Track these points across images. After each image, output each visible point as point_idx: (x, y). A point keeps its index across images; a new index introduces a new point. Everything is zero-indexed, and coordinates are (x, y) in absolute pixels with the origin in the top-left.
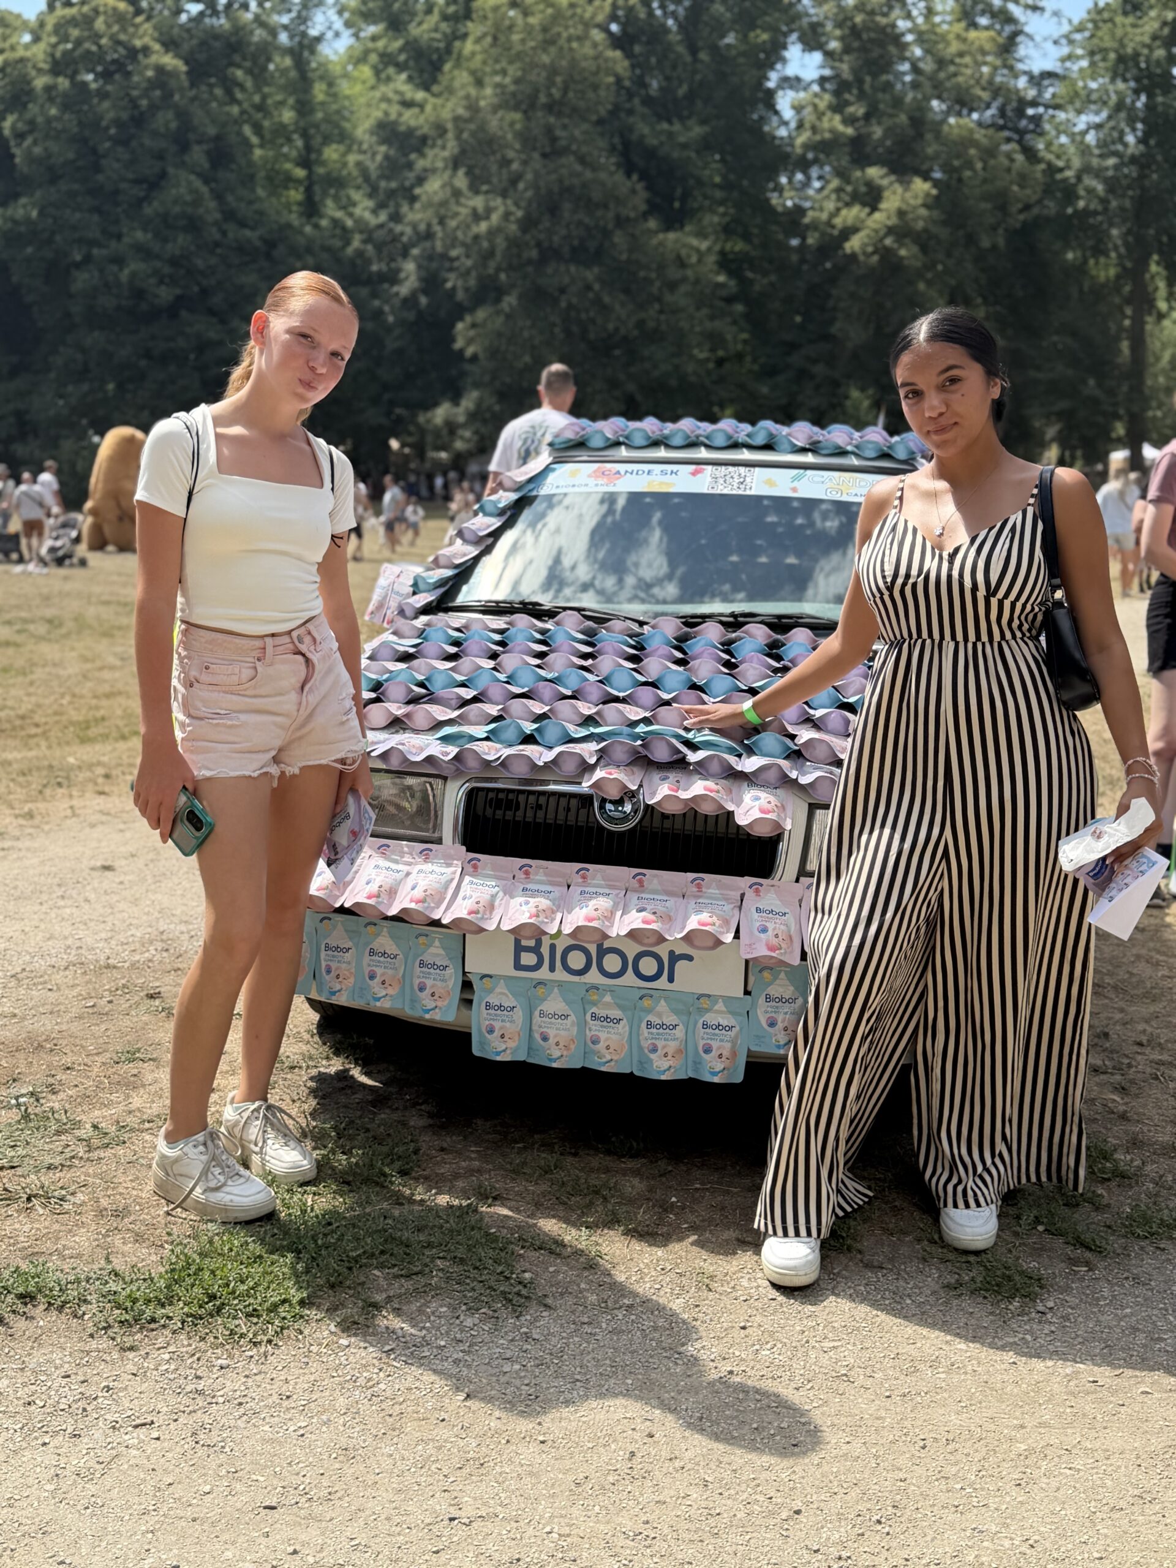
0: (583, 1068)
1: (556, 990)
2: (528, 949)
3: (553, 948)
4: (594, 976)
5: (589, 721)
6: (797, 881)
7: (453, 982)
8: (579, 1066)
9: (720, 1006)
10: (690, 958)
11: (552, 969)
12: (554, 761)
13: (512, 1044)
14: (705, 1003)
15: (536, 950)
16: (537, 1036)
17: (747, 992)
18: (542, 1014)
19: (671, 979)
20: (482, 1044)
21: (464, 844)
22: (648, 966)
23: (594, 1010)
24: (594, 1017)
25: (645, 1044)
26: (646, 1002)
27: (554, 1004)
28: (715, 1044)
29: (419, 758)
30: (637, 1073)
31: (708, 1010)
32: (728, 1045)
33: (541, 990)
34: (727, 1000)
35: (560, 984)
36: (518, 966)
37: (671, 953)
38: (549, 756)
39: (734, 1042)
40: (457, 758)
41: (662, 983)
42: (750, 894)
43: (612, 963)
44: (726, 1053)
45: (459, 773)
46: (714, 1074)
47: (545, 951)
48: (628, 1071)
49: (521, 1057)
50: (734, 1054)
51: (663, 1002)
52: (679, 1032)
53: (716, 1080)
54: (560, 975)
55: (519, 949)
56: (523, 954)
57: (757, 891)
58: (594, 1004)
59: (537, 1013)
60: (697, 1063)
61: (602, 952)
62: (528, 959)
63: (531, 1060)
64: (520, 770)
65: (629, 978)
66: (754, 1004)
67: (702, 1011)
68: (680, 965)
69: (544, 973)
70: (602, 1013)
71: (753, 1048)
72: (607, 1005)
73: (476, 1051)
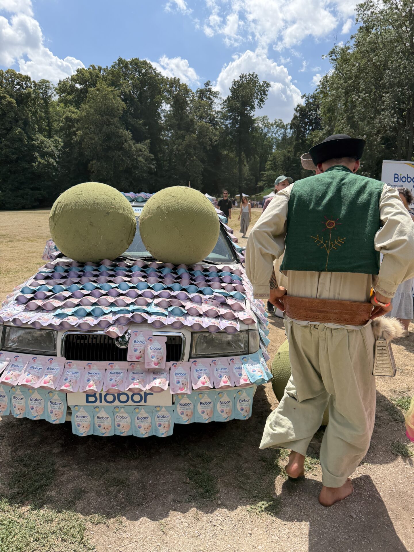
0: (115, 435)
1: (103, 409)
2: (91, 396)
3: (101, 394)
4: (117, 403)
5: (112, 304)
6: (189, 361)
7: (64, 408)
8: (113, 435)
9: (164, 409)
10: (152, 394)
11: (101, 402)
12: (99, 324)
13: (87, 430)
14: (158, 409)
15: (94, 396)
16: (97, 426)
17: (173, 403)
18: (98, 418)
19: (145, 402)
20: (76, 430)
21: (65, 357)
22: (137, 398)
23: (118, 414)
24: (117, 416)
25: (137, 425)
26: (137, 410)
27: (103, 414)
28: (162, 423)
29: (46, 324)
30: (134, 435)
31: (159, 411)
32: (167, 423)
33: (97, 409)
34: (166, 407)
35: (104, 407)
36: (88, 402)
37: (145, 393)
38: (96, 322)
39: (169, 422)
40: (61, 324)
41: (142, 403)
42: (173, 368)
43: (123, 398)
44: (166, 426)
45: (61, 330)
46: (163, 434)
47: (98, 396)
48: (131, 434)
49: (91, 433)
50: (169, 425)
51: (143, 410)
52: (149, 420)
53: (163, 436)
54: (104, 403)
55: (88, 396)
56: (89, 398)
57: (175, 366)
58: (117, 412)
59: (96, 418)
60: (156, 430)
61: (119, 395)
62: (91, 399)
63: (95, 434)
64: (86, 328)
65: (130, 402)
66: (176, 407)
67: (157, 411)
68: (149, 397)
69: (98, 403)
70: (121, 415)
71: (176, 423)
72: (123, 413)
73: (74, 432)
